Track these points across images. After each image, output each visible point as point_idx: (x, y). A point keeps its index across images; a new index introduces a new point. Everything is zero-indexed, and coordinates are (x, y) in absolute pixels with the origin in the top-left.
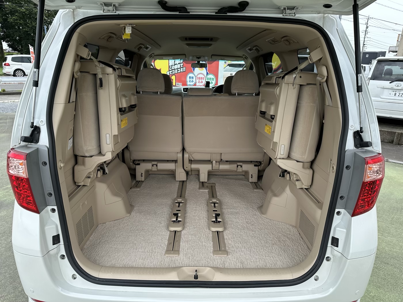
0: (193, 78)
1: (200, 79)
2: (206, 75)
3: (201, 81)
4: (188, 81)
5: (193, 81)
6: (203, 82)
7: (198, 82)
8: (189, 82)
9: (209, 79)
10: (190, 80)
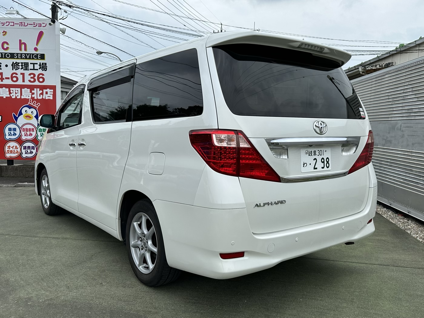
0: (15, 129)
1: (27, 131)
4: (7, 134)
5: (15, 134)
7: (23, 135)
8: (9, 135)
9: (42, 131)
10: (11, 133)
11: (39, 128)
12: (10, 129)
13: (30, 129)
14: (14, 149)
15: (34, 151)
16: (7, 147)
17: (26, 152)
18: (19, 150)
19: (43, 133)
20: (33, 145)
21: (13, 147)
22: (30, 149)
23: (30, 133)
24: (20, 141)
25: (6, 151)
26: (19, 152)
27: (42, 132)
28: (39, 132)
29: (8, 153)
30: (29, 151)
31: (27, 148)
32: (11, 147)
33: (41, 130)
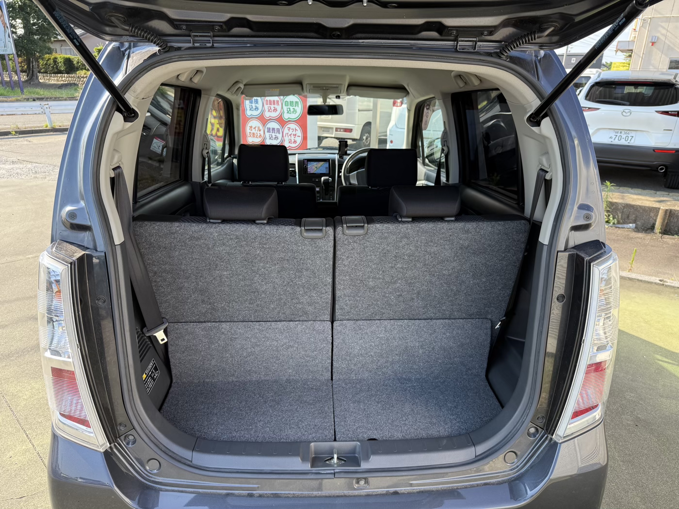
1: (270, 104)
3: (273, 109)
4: (248, 109)
5: (257, 109)
6: (277, 110)
8: (250, 110)
15: (280, 136)
17: (271, 136)
18: (262, 132)
19: (290, 107)
20: (279, 127)
21: (255, 128)
23: (274, 107)
25: (248, 133)
26: (262, 136)
27: (288, 107)
29: (250, 136)
30: (273, 134)
31: (271, 130)
32: (254, 127)
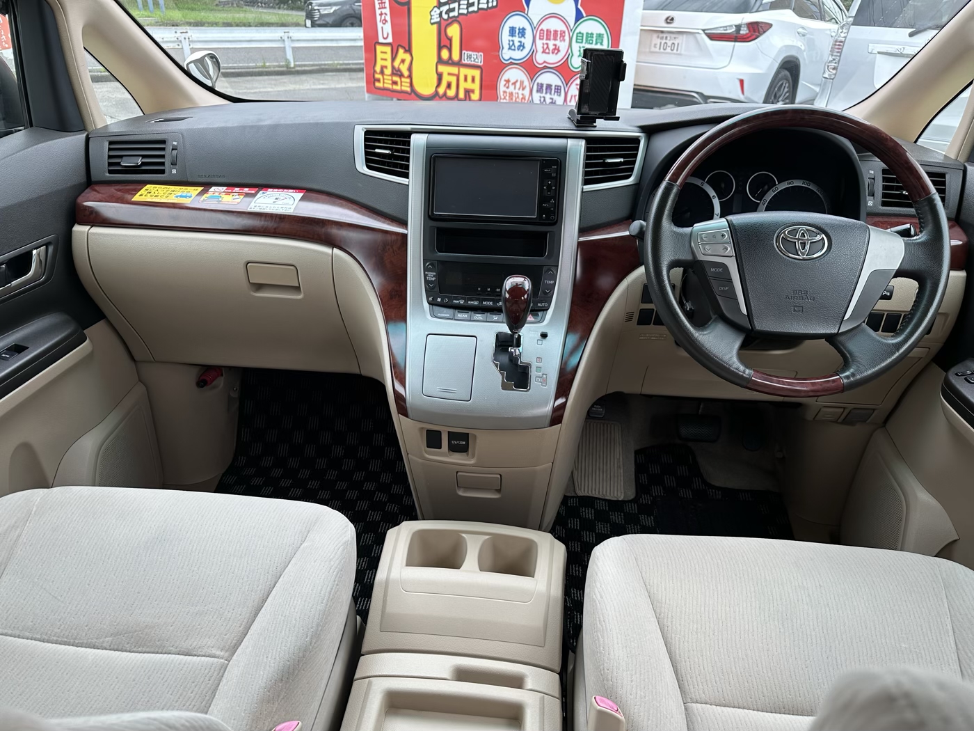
0: (522, 32)
2: (571, 20)
7: (540, 49)
9: (582, 39)
10: (513, 41)
11: (577, 31)
12: (512, 31)
13: (556, 32)
14: (517, 90)
16: (503, 83)
22: (551, 93)
24: (531, 68)
28: (577, 42)
33: (583, 37)
